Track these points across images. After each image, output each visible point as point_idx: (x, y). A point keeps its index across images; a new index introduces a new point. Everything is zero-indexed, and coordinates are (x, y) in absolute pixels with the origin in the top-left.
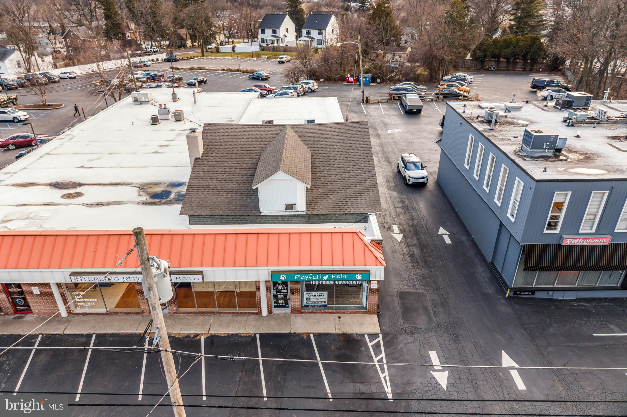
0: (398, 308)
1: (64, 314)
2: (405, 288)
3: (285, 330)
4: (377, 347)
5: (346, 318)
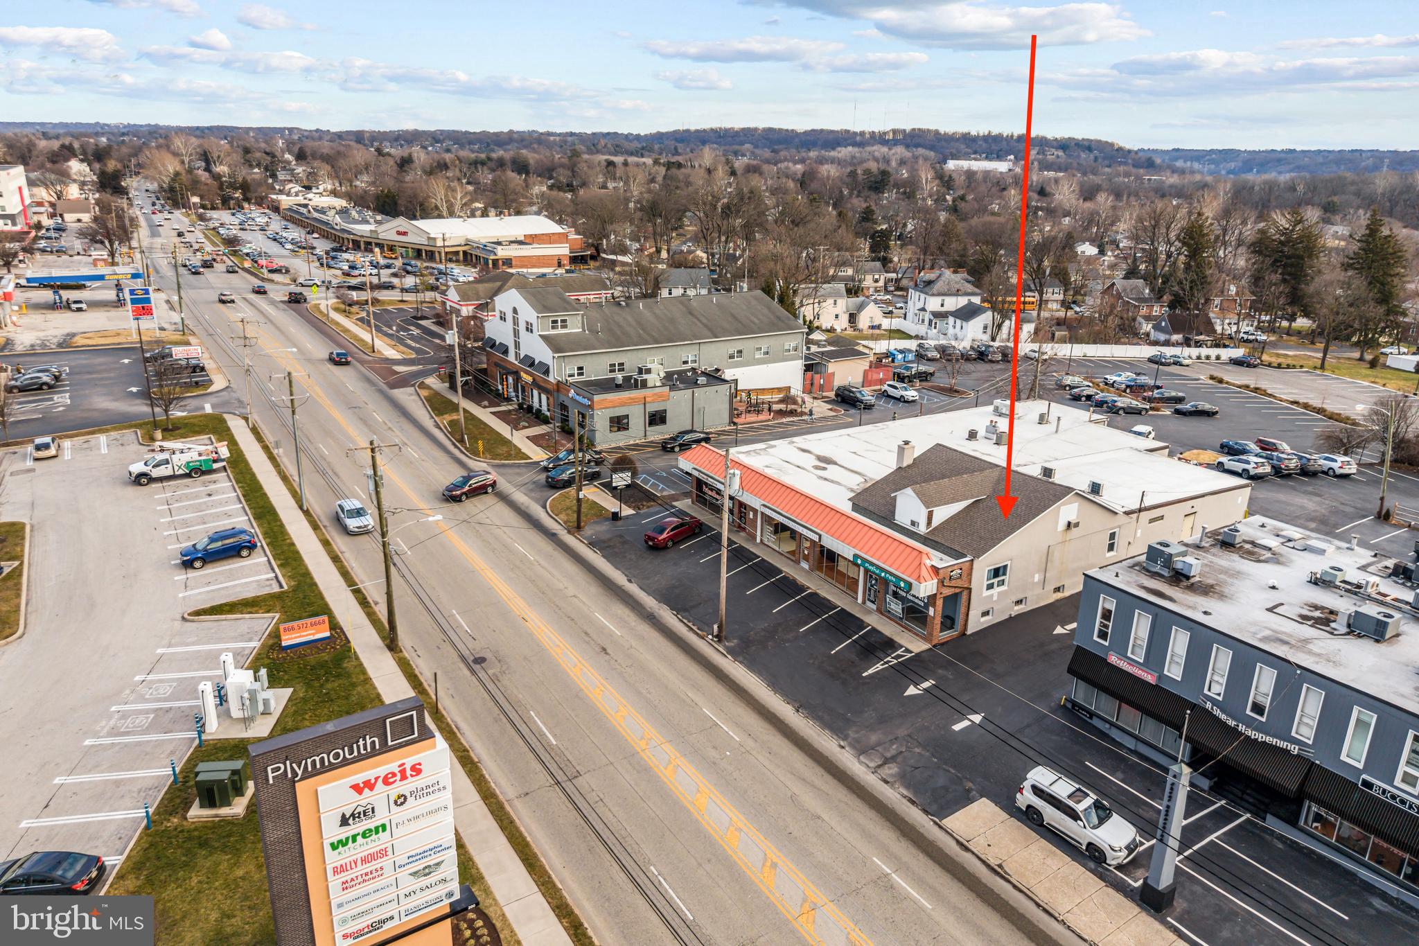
1: (758, 540)
4: (899, 656)
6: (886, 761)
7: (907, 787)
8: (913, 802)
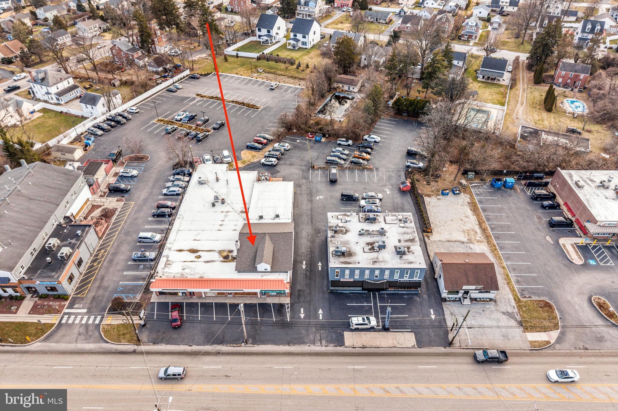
0: (297, 295)
1: (204, 296)
2: (301, 288)
3: (264, 302)
4: (288, 307)
5: (282, 298)
6: (321, 340)
7: (331, 343)
8: (336, 346)
